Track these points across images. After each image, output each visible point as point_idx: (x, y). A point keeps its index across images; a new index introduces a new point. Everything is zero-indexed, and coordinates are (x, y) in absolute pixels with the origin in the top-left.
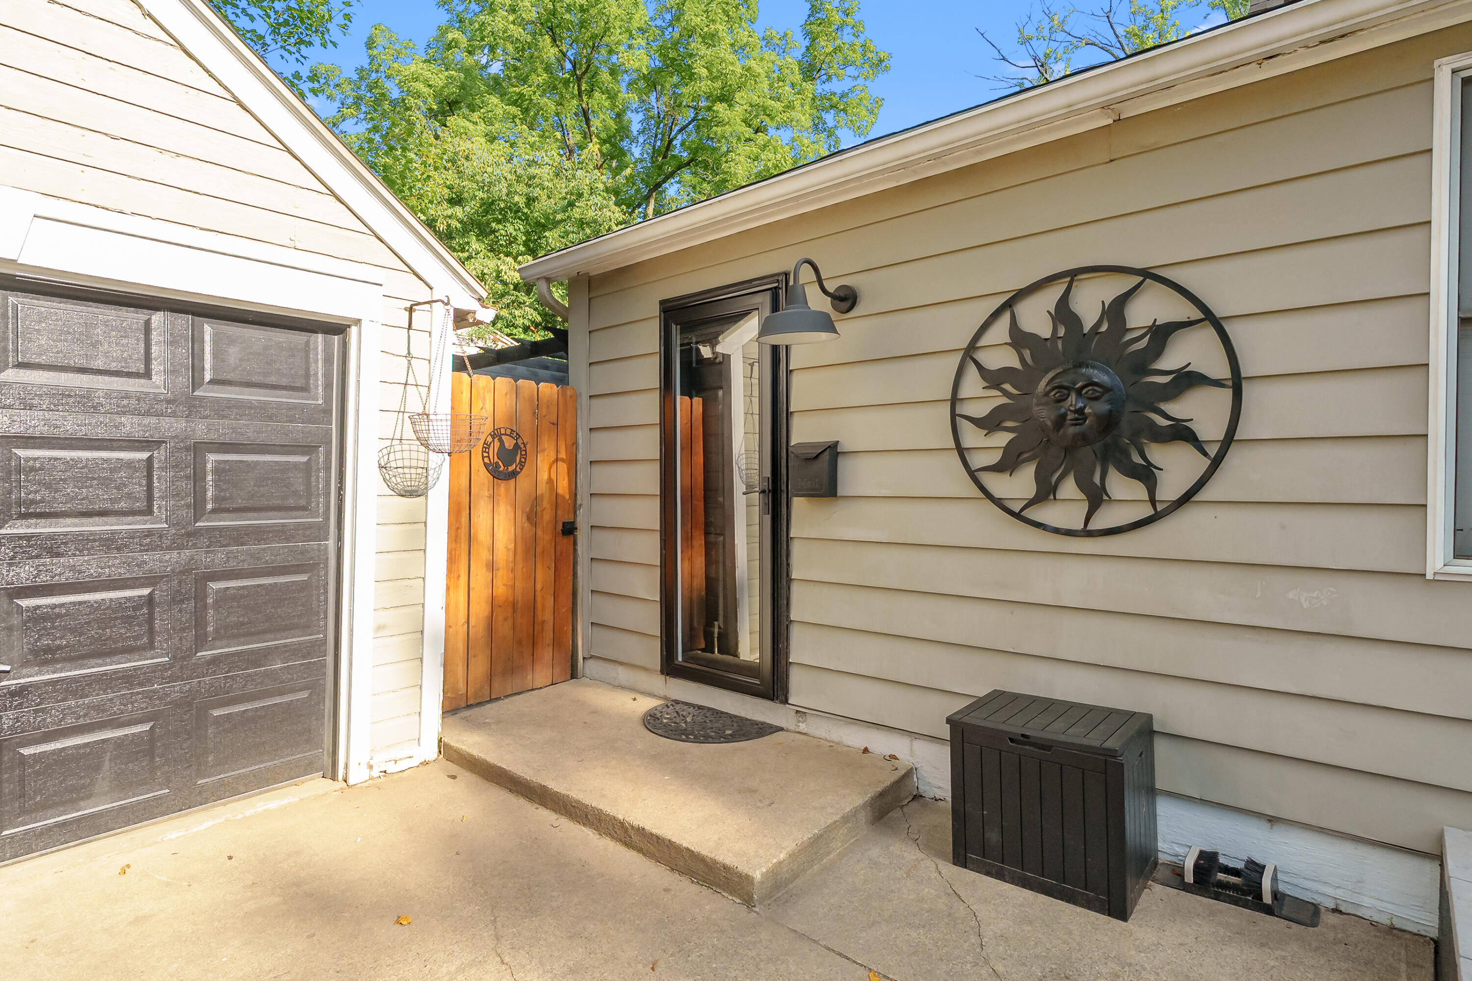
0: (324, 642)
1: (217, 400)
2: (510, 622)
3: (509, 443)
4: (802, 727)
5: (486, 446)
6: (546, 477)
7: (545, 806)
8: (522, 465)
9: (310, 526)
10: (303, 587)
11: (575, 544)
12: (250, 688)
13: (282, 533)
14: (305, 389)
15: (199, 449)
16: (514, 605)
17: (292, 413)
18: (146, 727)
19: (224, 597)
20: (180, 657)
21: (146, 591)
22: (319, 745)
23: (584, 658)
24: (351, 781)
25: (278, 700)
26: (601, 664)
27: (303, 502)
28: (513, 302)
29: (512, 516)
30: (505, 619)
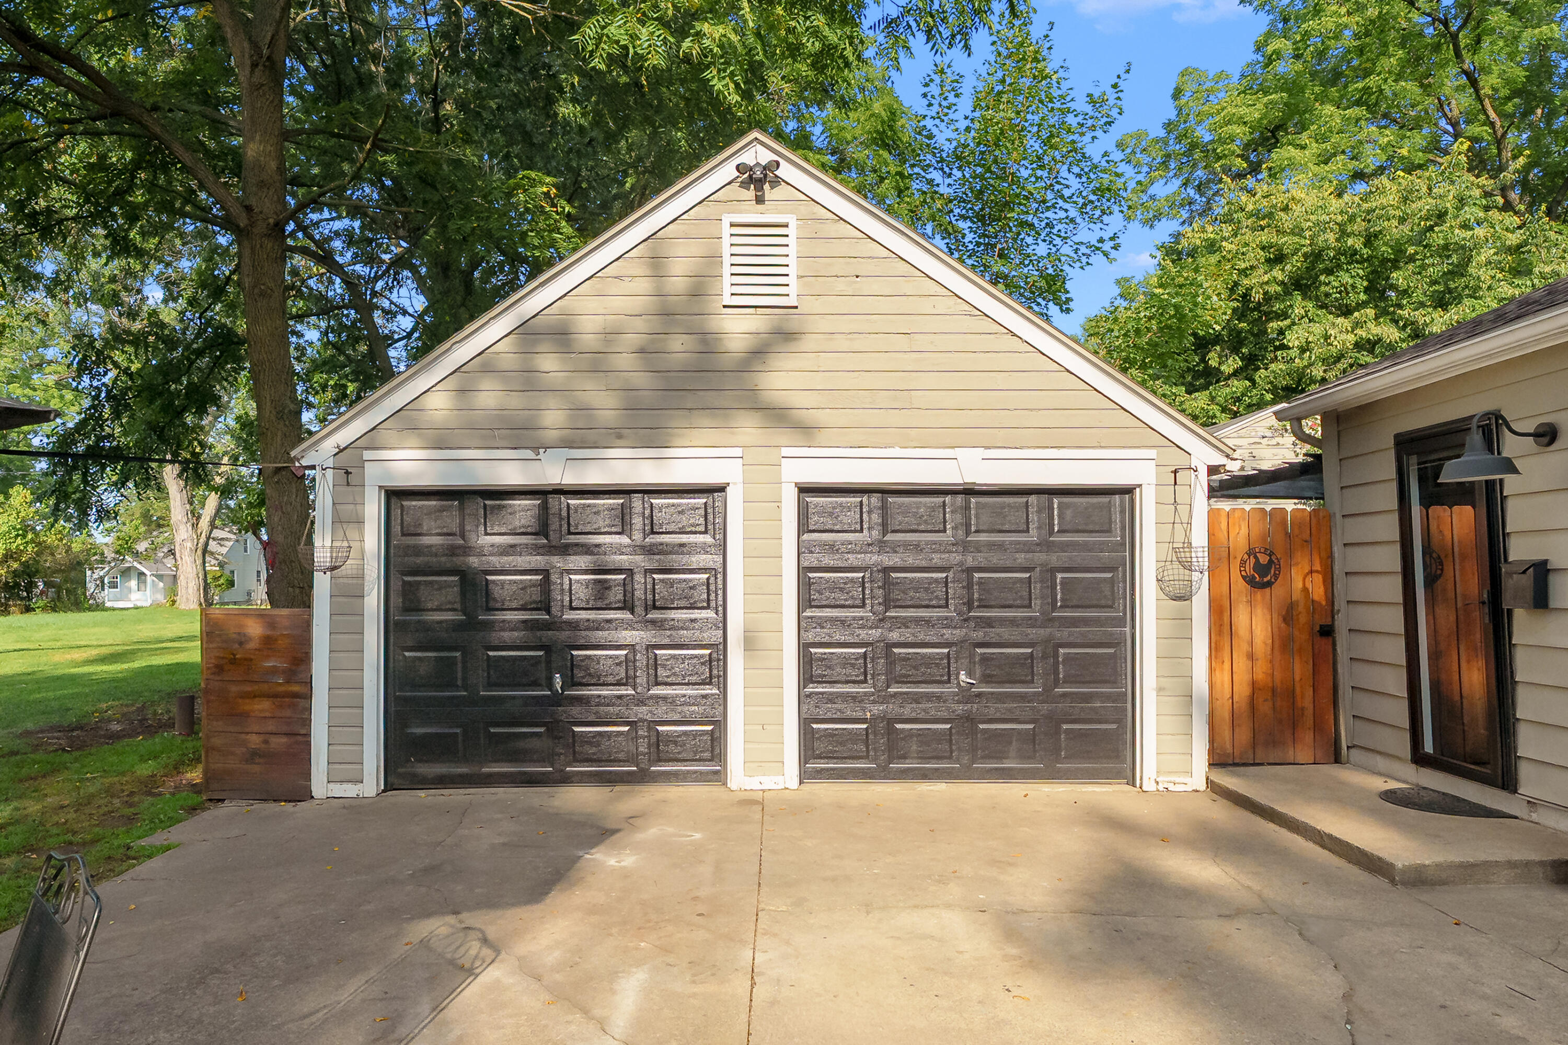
0: (1125, 694)
1: (1061, 542)
2: (1270, 704)
3: (1264, 559)
4: (1534, 817)
5: (1243, 563)
6: (1300, 585)
7: (1273, 822)
8: (1276, 577)
9: (1114, 618)
10: (1113, 656)
11: (1334, 645)
12: (1083, 716)
13: (1097, 622)
14: (1109, 531)
15: (1053, 571)
16: (1273, 690)
17: (1102, 548)
18: (1031, 726)
19: (1068, 658)
20: (1047, 690)
21: (1029, 650)
22: (1124, 762)
23: (1348, 747)
24: (1144, 788)
25: (1098, 726)
26: (1363, 752)
27: (1110, 603)
28: (1351, 366)
29: (1269, 617)
30: (1266, 700)
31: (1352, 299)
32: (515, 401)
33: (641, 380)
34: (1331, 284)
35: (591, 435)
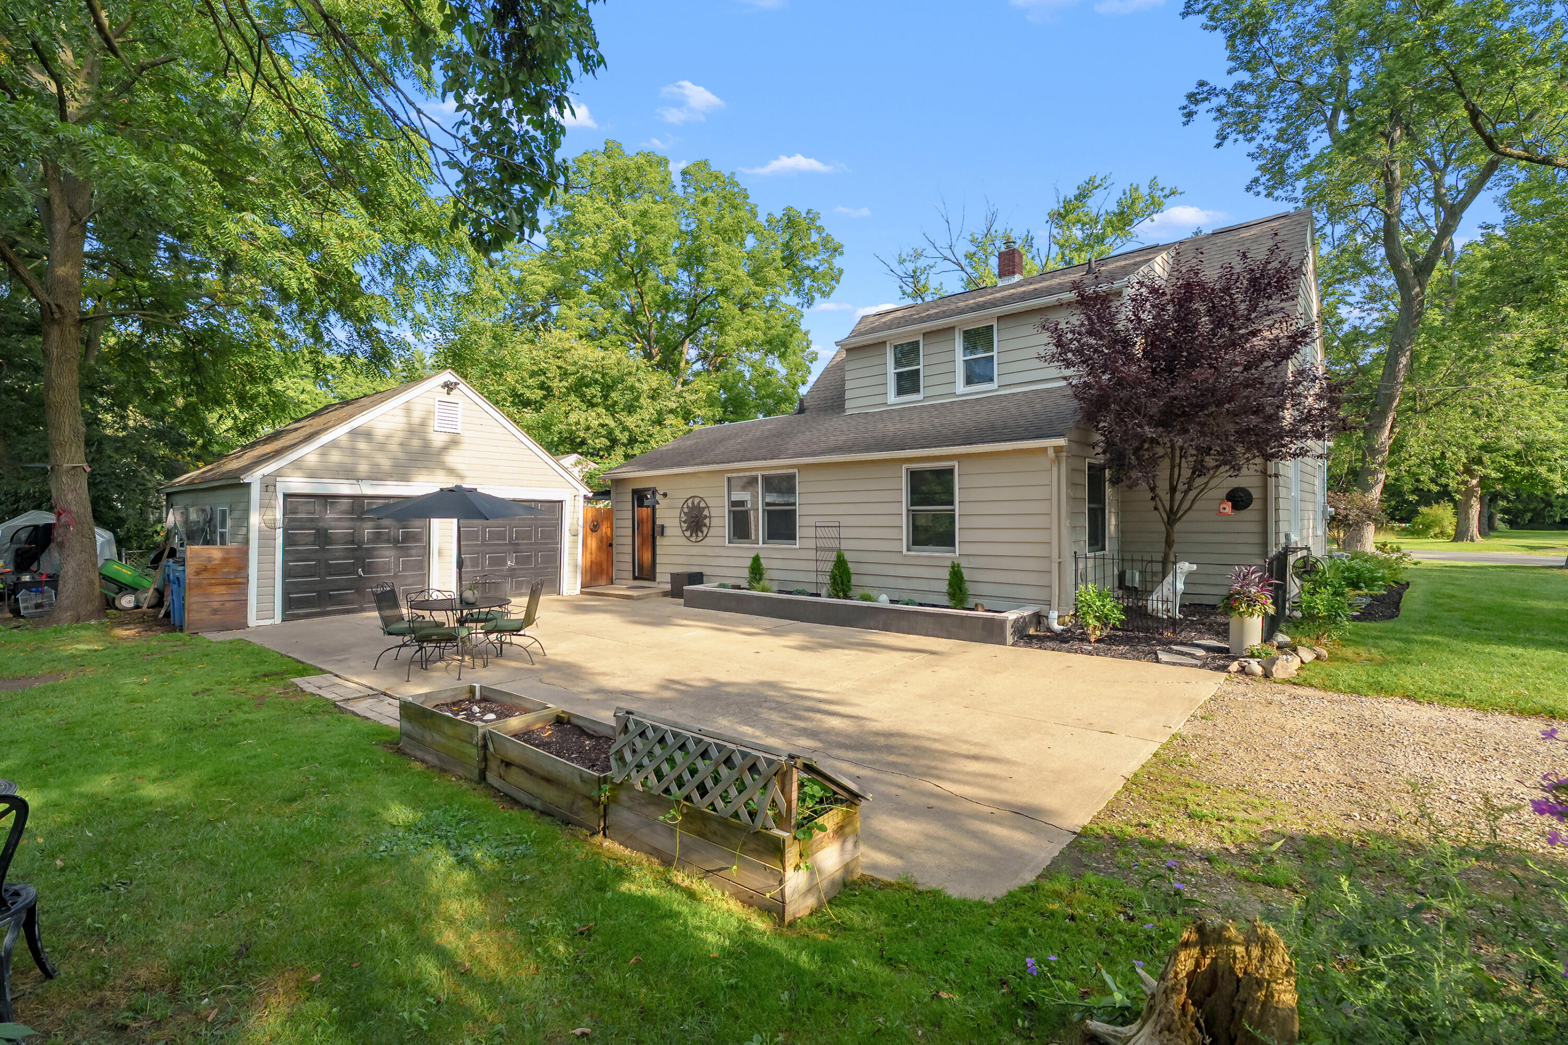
3: (596, 522)
5: (591, 524)
6: (604, 531)
8: (599, 528)
9: (556, 542)
11: (613, 548)
14: (556, 514)
16: (596, 562)
19: (542, 555)
22: (558, 588)
23: (615, 579)
27: (554, 537)
29: (596, 541)
30: (595, 565)
31: (595, 400)
32: (347, 460)
33: (401, 455)
34: (589, 392)
35: (380, 476)
